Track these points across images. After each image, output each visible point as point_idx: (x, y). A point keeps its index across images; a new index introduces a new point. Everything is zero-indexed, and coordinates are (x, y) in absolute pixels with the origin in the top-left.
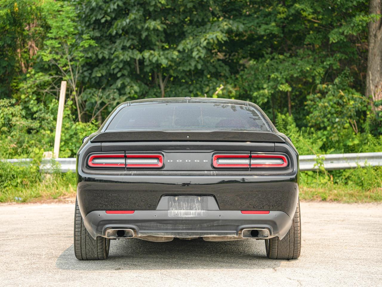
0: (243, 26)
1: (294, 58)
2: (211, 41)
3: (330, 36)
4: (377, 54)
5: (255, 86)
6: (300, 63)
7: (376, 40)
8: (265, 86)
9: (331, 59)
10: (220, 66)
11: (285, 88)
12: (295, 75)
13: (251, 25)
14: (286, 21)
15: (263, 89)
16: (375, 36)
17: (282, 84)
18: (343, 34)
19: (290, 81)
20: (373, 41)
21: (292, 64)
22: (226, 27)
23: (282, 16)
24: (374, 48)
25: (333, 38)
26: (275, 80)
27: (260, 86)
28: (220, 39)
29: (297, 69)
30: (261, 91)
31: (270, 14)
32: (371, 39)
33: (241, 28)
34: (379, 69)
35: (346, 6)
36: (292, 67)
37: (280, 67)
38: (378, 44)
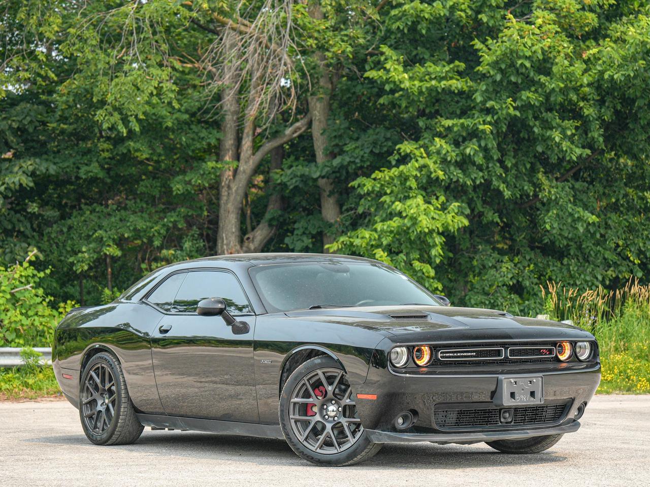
0: (55, 167)
1: (123, 212)
2: (12, 186)
3: (172, 185)
4: (231, 210)
5: (69, 249)
6: (132, 218)
7: (230, 192)
8: (84, 249)
9: (173, 214)
10: (19, 221)
11: (113, 251)
12: (126, 235)
13: (66, 164)
14: (113, 162)
15: (83, 252)
16: (229, 187)
17: (109, 246)
18: (189, 183)
19: (120, 242)
20: (226, 193)
21: (121, 220)
22: (31, 168)
23: (106, 154)
24: (227, 203)
25: (178, 187)
26: (100, 240)
27: (76, 248)
28: (24, 185)
29: (128, 227)
30: (80, 255)
31: (89, 151)
32: (223, 190)
33: (53, 169)
34: (234, 230)
35: (193, 148)
36: (121, 224)
37: (105, 223)
38: (232, 198)
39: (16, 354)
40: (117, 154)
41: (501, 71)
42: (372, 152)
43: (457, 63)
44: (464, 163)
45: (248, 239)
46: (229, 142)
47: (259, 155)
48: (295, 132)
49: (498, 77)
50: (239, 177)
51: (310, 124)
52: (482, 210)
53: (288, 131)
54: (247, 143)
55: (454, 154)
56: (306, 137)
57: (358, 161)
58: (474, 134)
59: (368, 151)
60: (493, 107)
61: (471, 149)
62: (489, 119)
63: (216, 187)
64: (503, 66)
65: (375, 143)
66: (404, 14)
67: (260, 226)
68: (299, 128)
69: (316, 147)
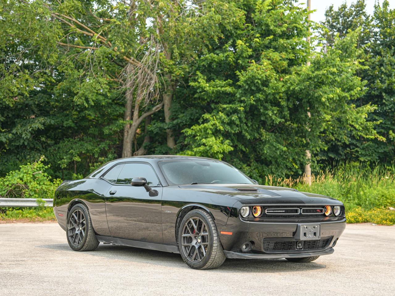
0: (53, 121)
1: (82, 142)
2: (34, 128)
3: (104, 130)
4: (128, 142)
5: (58, 157)
6: (86, 145)
7: (128, 134)
8: (65, 158)
9: (103, 143)
10: (37, 144)
11: (77, 159)
12: (83, 152)
13: (58, 120)
14: (78, 120)
15: (64, 159)
16: (128, 132)
17: (76, 157)
18: (111, 129)
19: (80, 155)
20: (126, 134)
21: (81, 145)
22: (43, 121)
23: (75, 116)
24: (126, 139)
25: (106, 131)
26: (72, 154)
27: (61, 157)
28: (40, 128)
29: (84, 149)
30: (63, 160)
31: (68, 115)
33: (53, 122)
34: (130, 150)
35: (113, 114)
36: (81, 147)
37: (74, 146)
38: (129, 136)
39: (34, 201)
40: (80, 117)
41: (248, 84)
42: (190, 118)
43: (229, 80)
44: (231, 123)
45: (135, 154)
46: (128, 113)
47: (141, 119)
48: (157, 109)
49: (247, 87)
50: (132, 128)
51: (163, 105)
52: (237, 144)
53: (154, 109)
54: (136, 113)
55: (227, 119)
56: (162, 111)
57: (184, 122)
58: (235, 111)
59: (188, 118)
60: (244, 100)
61: (234, 117)
62: (242, 105)
63: (122, 132)
64: (249, 83)
65: (191, 114)
66: (206, 59)
67: (141, 149)
68: (158, 108)
69: (165, 116)
